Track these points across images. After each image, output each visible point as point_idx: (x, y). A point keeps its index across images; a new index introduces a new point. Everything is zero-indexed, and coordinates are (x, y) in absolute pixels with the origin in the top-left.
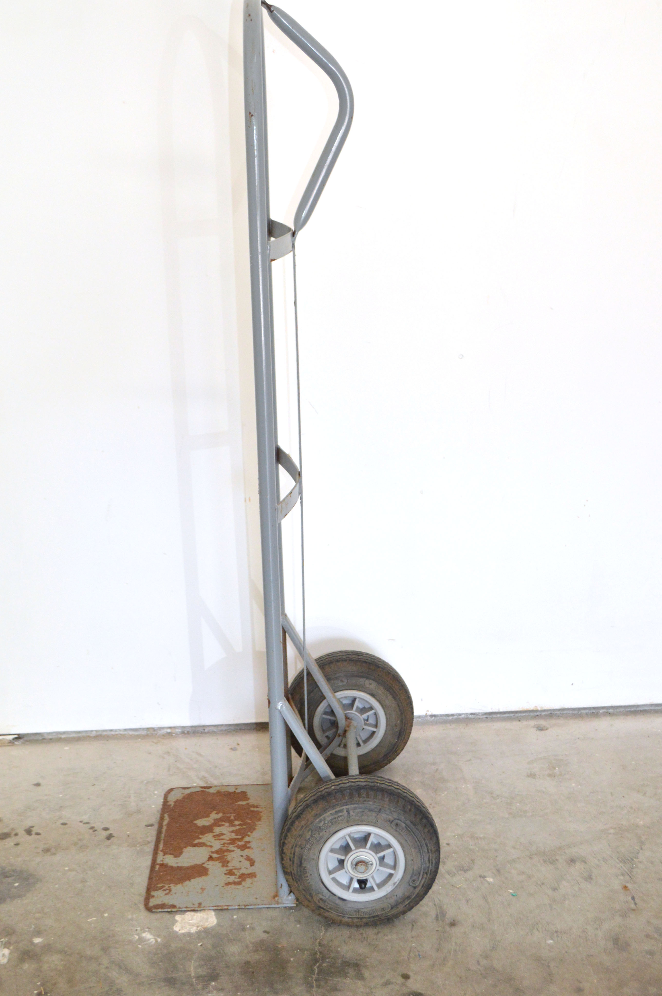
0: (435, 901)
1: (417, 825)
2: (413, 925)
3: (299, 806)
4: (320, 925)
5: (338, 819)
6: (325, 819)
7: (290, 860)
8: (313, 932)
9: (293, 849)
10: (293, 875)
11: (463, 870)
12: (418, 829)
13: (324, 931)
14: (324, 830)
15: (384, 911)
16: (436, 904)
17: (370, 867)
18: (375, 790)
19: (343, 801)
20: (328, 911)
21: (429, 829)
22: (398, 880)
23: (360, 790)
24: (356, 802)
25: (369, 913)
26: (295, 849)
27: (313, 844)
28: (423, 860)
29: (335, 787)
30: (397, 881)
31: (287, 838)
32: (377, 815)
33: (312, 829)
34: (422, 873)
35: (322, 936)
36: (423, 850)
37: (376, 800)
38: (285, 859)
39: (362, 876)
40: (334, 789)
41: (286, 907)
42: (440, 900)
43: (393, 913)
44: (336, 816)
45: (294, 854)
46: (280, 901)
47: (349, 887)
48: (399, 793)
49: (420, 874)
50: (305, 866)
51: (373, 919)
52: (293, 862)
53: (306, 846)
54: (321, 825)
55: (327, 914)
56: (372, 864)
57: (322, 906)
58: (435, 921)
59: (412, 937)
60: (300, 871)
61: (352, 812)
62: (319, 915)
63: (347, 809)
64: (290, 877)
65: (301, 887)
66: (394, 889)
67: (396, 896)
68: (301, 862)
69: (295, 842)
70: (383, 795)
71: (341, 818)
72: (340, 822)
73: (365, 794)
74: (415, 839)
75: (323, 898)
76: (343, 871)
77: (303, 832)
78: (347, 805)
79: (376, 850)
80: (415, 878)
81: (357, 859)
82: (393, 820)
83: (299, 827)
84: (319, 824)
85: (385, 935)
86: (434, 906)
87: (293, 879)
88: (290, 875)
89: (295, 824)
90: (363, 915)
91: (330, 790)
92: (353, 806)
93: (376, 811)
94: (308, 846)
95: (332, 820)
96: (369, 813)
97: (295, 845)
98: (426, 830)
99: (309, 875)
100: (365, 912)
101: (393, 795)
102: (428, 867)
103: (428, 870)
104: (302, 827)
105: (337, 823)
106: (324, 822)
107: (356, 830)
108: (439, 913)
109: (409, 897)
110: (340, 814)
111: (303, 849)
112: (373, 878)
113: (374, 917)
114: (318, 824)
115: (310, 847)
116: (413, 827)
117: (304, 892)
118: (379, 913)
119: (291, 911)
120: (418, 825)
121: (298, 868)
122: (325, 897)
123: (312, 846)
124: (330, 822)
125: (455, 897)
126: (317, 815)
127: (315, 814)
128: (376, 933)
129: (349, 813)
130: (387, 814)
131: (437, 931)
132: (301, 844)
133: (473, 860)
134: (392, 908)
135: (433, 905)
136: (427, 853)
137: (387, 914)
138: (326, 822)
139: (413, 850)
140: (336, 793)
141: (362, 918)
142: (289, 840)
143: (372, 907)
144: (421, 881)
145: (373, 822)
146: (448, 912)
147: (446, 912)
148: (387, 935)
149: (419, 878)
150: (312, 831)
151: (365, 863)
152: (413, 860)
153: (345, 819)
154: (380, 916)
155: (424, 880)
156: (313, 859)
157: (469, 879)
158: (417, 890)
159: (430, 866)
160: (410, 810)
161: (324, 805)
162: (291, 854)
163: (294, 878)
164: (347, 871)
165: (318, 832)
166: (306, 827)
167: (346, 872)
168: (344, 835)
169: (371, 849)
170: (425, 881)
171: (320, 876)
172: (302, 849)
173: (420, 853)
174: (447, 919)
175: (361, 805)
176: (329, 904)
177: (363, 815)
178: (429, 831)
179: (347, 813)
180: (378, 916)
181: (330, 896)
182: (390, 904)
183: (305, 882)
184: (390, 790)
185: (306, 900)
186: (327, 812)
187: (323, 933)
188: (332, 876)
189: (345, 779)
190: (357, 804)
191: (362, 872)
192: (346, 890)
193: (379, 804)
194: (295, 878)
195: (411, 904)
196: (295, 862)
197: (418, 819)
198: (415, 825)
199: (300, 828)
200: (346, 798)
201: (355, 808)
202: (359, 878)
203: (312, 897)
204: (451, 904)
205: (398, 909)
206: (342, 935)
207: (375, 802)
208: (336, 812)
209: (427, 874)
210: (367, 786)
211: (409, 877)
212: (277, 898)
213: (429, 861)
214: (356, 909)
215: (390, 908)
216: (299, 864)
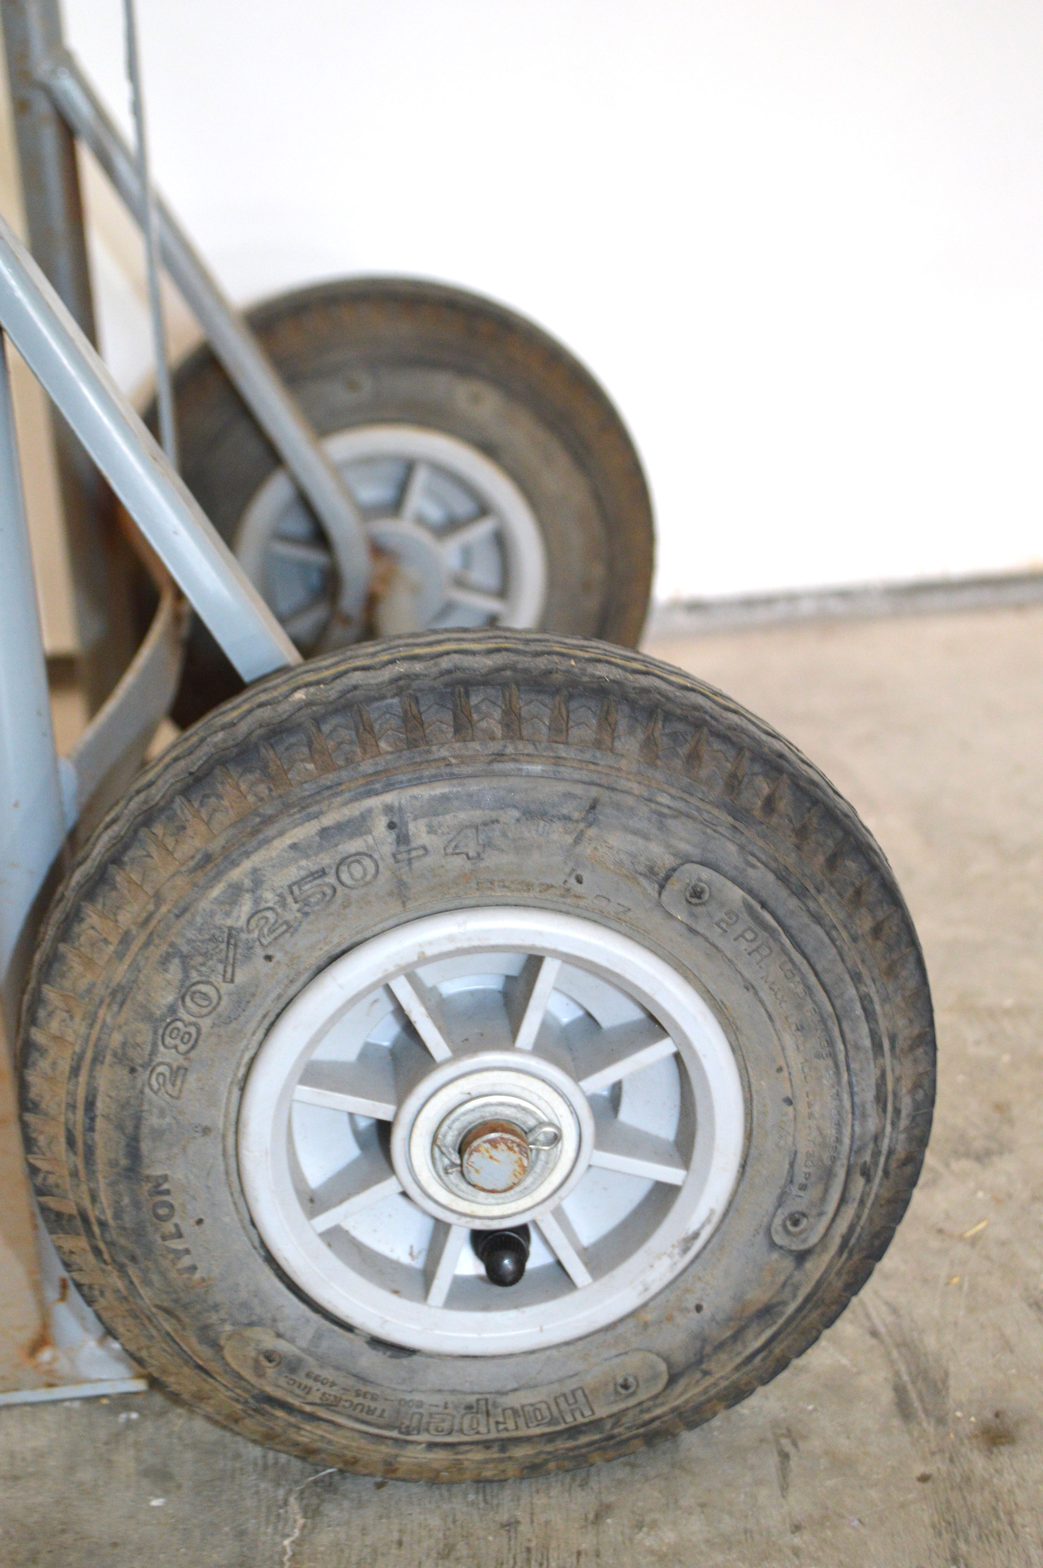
0: (874, 1314)
1: (813, 891)
2: (785, 1456)
3: (107, 827)
4: (278, 1485)
5: (338, 878)
6: (257, 880)
7: (71, 1142)
8: (241, 1534)
9: (83, 1078)
10: (96, 1229)
11: (967, 1155)
12: (817, 919)
13: (301, 1521)
14: (260, 952)
15: (633, 1394)
16: (882, 1330)
17: (543, 1156)
18: (555, 691)
19: (367, 766)
20: (313, 1418)
21: (880, 915)
22: (708, 1220)
23: (467, 694)
24: (449, 765)
25: (546, 1413)
26: (91, 1076)
27: (196, 1041)
28: (846, 1097)
29: (312, 689)
30: (703, 1226)
31: (42, 1014)
32: (577, 841)
33: (185, 949)
34: (841, 1173)
35: (289, 1553)
36: (849, 1036)
37: (562, 751)
38: (42, 1140)
39: (496, 1211)
40: (309, 704)
41: (98, 1398)
42: (894, 1310)
43: (676, 1403)
44: (326, 859)
45: (90, 1105)
46: (63, 1366)
47: (427, 1276)
48: (697, 708)
49: (828, 1174)
50: (157, 1171)
51: (570, 1444)
52: (90, 1153)
53: (153, 1052)
54: (242, 922)
55: (308, 1434)
56: (556, 1139)
57: (278, 1394)
58: (896, 1422)
59: (797, 1528)
60: (137, 1204)
61: (423, 829)
62: (268, 1439)
63: (388, 809)
64: (82, 1243)
65: (147, 1296)
66: (685, 1270)
67: (699, 1308)
68: (134, 1153)
69: (87, 1039)
70: (606, 721)
71: (357, 870)
72: (354, 894)
73: (497, 714)
74: (804, 979)
75: (283, 1346)
76: (390, 1186)
77: (135, 968)
78: (389, 787)
79: (573, 1059)
80: (799, 1202)
81: (464, 1114)
82: (674, 870)
83: (106, 941)
84: (228, 914)
85: (640, 1526)
86: (873, 1342)
87: (97, 1252)
88: (78, 1234)
89: (84, 926)
90: (511, 1429)
91: (284, 708)
92: (425, 792)
93: (567, 818)
94: (165, 1055)
95: (299, 883)
96: (530, 832)
97: (89, 1055)
98: (865, 923)
99: (187, 1227)
100: (523, 1407)
101: (668, 716)
102: (877, 1138)
103: (876, 1154)
104: (126, 939)
105: (334, 907)
106: (257, 901)
107: (451, 938)
108: (906, 1378)
109: (767, 1312)
110: (354, 845)
111: (143, 1075)
112: (559, 1214)
113: (574, 1431)
114: (219, 920)
115: (181, 1060)
116: (793, 903)
117: (168, 1325)
118: (602, 1412)
119: (123, 1417)
120: (819, 891)
121: (121, 1187)
122: (292, 1341)
123: (192, 1054)
124: (290, 900)
125: (966, 1286)
126: (208, 858)
127: (199, 856)
128: (591, 1516)
129: (403, 839)
130: (635, 832)
131: (924, 1479)
132: (124, 1044)
133: (1001, 1108)
134: (673, 1379)
135: (868, 1337)
136: (870, 1054)
137: (648, 1410)
138: (270, 897)
139: (789, 1040)
140: (318, 721)
141: (505, 1444)
142: (54, 1026)
143: (560, 1381)
144: (833, 1220)
145: (550, 887)
146: (952, 1369)
147: (947, 1374)
148: (654, 1525)
149: (823, 1199)
150: (185, 959)
151: (513, 1132)
152: (789, 1102)
153: (385, 874)
154: (608, 1425)
155: (849, 1212)
156: (206, 1131)
157: (1010, 1196)
158: (815, 1268)
159: (888, 1128)
160: (769, 805)
161: (251, 799)
162: (72, 1107)
163: (102, 1246)
164: (413, 1191)
165: (220, 967)
166: (147, 944)
167: (404, 1194)
168: (379, 975)
169: (540, 1050)
170: (858, 1216)
171: (253, 1224)
172: (133, 1070)
173: (833, 1056)
174: (960, 1406)
175: (473, 786)
176: (316, 1379)
177: (488, 844)
178: (877, 931)
179: (391, 837)
180: (595, 1424)
181: (318, 1336)
182: (667, 1360)
183: (165, 1263)
184: (645, 691)
185: (186, 1362)
186: (267, 841)
187: (297, 1533)
188: (325, 1221)
189: (371, 650)
190: (452, 776)
191: (500, 1187)
192: (411, 1298)
193: (584, 775)
194: (111, 1244)
195: (778, 1350)
196: (101, 1155)
197: (821, 859)
198: (801, 893)
199: (111, 948)
200: (383, 745)
201: (443, 803)
202: (479, 1225)
203: (216, 1346)
204: (956, 1324)
205: (708, 1381)
206: (400, 1543)
207: (558, 761)
208: (324, 832)
209: (868, 1179)
210: (508, 673)
211: (768, 1199)
212: (46, 1355)
213: (881, 1099)
214: (472, 1399)
215: (665, 1378)
216: (124, 1162)
